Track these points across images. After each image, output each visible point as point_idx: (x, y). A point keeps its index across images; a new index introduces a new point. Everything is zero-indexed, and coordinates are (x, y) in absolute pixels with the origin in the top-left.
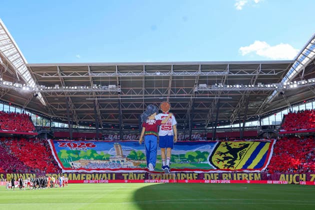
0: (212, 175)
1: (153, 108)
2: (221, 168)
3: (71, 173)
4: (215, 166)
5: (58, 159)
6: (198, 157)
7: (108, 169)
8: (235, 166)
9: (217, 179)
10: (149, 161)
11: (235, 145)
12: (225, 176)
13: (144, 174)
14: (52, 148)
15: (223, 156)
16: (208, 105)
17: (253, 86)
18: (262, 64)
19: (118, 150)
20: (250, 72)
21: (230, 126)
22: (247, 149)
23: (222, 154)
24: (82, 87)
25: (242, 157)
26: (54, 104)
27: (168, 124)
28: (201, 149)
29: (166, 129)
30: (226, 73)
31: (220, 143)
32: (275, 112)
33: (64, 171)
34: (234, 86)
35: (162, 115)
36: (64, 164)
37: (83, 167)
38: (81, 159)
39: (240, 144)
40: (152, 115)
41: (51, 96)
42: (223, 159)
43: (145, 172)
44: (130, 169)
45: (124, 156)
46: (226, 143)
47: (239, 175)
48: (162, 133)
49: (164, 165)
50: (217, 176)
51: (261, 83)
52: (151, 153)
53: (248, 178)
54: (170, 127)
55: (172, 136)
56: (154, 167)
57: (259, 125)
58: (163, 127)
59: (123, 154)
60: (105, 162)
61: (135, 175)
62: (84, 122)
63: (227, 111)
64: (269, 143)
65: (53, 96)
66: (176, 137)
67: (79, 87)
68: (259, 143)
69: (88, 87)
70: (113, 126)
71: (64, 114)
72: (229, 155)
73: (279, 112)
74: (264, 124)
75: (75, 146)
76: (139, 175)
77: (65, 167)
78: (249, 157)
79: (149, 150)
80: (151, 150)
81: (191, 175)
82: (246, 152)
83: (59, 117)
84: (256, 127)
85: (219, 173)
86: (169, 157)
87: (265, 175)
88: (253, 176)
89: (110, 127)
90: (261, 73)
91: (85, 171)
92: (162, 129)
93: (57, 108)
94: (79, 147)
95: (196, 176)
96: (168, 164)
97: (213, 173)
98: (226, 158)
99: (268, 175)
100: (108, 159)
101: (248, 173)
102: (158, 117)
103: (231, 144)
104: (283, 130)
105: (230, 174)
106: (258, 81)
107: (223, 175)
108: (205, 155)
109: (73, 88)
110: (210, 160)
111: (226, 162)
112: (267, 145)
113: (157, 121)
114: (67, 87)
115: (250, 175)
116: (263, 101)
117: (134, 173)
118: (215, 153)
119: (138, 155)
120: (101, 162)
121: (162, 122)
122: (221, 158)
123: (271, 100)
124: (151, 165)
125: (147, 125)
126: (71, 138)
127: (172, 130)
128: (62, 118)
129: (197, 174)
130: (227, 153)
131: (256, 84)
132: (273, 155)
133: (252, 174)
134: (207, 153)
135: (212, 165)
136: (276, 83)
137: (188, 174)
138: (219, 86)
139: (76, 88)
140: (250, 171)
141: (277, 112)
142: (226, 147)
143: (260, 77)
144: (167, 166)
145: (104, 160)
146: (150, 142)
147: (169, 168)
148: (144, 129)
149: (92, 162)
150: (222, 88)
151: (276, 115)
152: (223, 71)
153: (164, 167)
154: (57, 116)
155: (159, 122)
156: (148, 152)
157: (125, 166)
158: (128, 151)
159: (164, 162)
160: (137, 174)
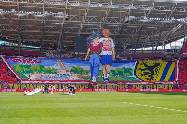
0: (139, 85)
1: (96, 33)
2: (145, 81)
3: (28, 83)
4: (140, 79)
5: (14, 72)
6: (125, 72)
7: (59, 81)
8: (154, 79)
9: (143, 89)
10: (93, 75)
11: (150, 63)
12: (148, 86)
13: (88, 85)
14: (6, 62)
15: (143, 71)
16: (130, 32)
17: (168, 19)
18: (177, 3)
19: (61, 65)
20: (168, 9)
21: (142, 49)
22: (159, 66)
23: (142, 70)
24: (35, 13)
25: (158, 72)
26: (5, 26)
27: (108, 46)
28: (126, 66)
29: (107, 50)
30: (151, 8)
31: (138, 62)
32: (175, 40)
33: (22, 82)
34: (155, 19)
35: (103, 39)
36: (21, 76)
37: (38, 79)
38: (34, 72)
39: (153, 63)
40: (96, 39)
41: (6, 18)
42: (144, 74)
43: (88, 83)
44: (76, 81)
45: (67, 71)
46: (143, 62)
47: (158, 85)
48: (104, 53)
49: (105, 78)
50: (142, 86)
51: (173, 18)
52: (94, 68)
53: (165, 87)
54: (110, 48)
55: (111, 55)
56: (97, 79)
57: (163, 49)
58: (104, 48)
59: (67, 69)
60: (54, 75)
61: (80, 86)
62: (26, 41)
63: (142, 38)
64: (175, 62)
65: (8, 19)
66: (114, 57)
67: (32, 12)
68: (167, 62)
69: (40, 13)
70: (50, 46)
71: (10, 34)
72: (147, 71)
73: (178, 39)
74: (167, 49)
75: (25, 61)
76: (83, 85)
77: (23, 79)
78: (163, 73)
79: (93, 65)
80: (94, 66)
81: (123, 85)
82: (159, 68)
83: (6, 37)
84: (161, 50)
85: (144, 85)
86: (108, 71)
87: (177, 85)
88: (168, 87)
89: (48, 46)
90: (175, 10)
91: (40, 82)
92: (104, 50)
93: (7, 29)
94: (28, 62)
95: (127, 86)
96: (107, 77)
97: (140, 84)
98: (146, 73)
99: (179, 86)
100: (55, 73)
101: (164, 84)
102: (101, 40)
103: (147, 63)
104: (185, 53)
105: (151, 85)
106: (172, 16)
107: (147, 86)
108: (130, 71)
109: (27, 12)
110: (135, 74)
111: (147, 76)
112: (173, 64)
113: (99, 43)
114: (23, 12)
115: (166, 86)
116: (170, 31)
117: (79, 84)
118: (137, 69)
119: (79, 70)
120: (51, 75)
121: (104, 45)
122: (143, 73)
123: (175, 31)
124: (94, 78)
125: (92, 46)
126: (20, 55)
127: (111, 51)
128: (9, 38)
129: (128, 85)
130: (146, 69)
131: (170, 18)
132: (179, 71)
133: (168, 85)
134: (131, 69)
135: (137, 78)
136: (182, 18)
137: (121, 85)
138: (144, 18)
139: (30, 13)
140: (165, 83)
141: (177, 40)
142: (144, 65)
143: (174, 12)
144: (107, 79)
145: (53, 73)
146: (94, 59)
147: (108, 80)
148: (89, 49)
149: (43, 75)
150: (146, 20)
151: (176, 42)
152: (148, 7)
153: (104, 80)
154: (4, 36)
155: (101, 45)
156: (92, 68)
157: (71, 79)
158: (69, 66)
159: (105, 76)
160: (82, 84)
